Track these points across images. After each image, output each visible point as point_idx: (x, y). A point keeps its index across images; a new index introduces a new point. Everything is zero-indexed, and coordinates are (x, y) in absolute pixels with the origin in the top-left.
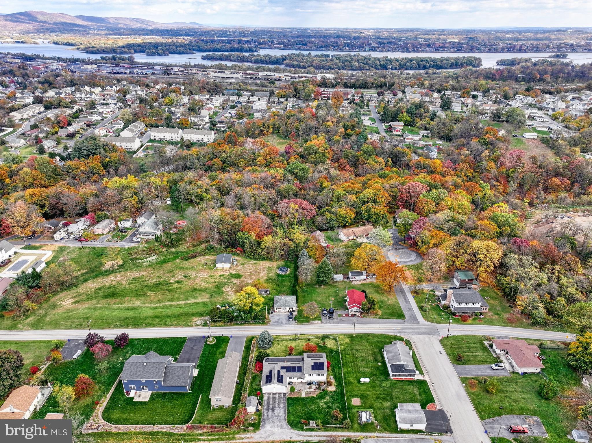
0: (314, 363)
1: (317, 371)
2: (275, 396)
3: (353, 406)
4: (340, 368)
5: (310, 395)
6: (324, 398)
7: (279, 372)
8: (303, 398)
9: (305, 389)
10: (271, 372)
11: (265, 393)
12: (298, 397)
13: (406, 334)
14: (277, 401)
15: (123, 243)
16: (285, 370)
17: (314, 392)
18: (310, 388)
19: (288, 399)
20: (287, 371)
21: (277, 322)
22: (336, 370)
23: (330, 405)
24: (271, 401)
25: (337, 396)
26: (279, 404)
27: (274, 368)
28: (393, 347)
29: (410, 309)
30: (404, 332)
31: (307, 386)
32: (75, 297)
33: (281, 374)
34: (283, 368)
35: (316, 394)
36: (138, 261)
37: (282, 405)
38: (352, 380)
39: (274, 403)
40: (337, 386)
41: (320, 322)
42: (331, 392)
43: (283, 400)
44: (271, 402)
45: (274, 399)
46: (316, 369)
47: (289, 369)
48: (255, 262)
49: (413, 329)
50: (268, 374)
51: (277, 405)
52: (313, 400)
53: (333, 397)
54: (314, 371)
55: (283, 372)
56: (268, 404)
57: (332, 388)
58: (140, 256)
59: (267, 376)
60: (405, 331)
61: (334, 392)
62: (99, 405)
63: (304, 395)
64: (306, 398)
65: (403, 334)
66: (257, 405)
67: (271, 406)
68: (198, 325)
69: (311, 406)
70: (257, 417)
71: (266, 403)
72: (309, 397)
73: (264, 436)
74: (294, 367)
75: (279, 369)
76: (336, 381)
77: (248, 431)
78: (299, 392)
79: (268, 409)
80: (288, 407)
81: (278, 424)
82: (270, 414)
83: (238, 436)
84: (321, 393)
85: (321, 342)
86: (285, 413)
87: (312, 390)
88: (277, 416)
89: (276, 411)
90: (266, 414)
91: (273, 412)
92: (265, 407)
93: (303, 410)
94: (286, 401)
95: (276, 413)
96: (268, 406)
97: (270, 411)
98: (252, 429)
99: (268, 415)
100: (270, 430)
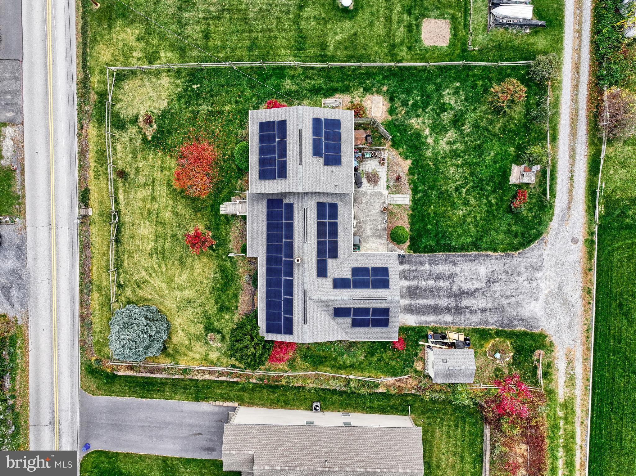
0: (316, 153)
3: (452, 45)
4: (280, 72)
5: (405, 180)
6: (418, 135)
7: (340, 284)
8: (415, 201)
9: (379, 194)
10: (339, 312)
12: (412, 217)
14: (423, 284)
16: (331, 263)
17: (392, 165)
18: (375, 178)
19: (415, 247)
20: (334, 254)
22: (288, 85)
23: (447, 117)
24: (422, 302)
25: (409, 92)
26: (438, 278)
27: (325, 303)
31: (367, 187)
33: (347, 274)
34: (322, 272)
35: (400, 160)
37: (443, 268)
38: (339, 37)
39: (433, 292)
40: (367, 90)
42: (392, 111)
43: (422, 263)
44: (430, 302)
47: (328, 249)
50: (348, 321)
51: (442, 284)
52: (426, 169)
53: (415, 106)
54: (343, 159)
55: (338, 268)
56: (435, 310)
59: (356, 324)
61: (391, 99)
63: (405, 199)
64: (415, 191)
66: (446, 344)
67: (443, 302)
69: (447, 178)
70: (489, 345)
71: (430, 319)
72: (412, 182)
73: (565, 320)
74: (321, 228)
75: (328, 282)
76: (345, 90)
77: (549, 366)
78: (391, 214)
79: (458, 310)
80: (449, 248)
81: (521, 279)
82: (479, 303)
83: (561, 393)
84: (395, 145)
85: (133, 130)
86: (477, 258)
87: (382, 173)
88: (490, 282)
89: (466, 286)
90: (478, 317)
91: (470, 293)
92: (448, 318)
93: (466, 203)
94: (425, 257)
95: (476, 285)
96: (446, 310)
97: (465, 302)
98: (539, 354)
99: (484, 310)
100: (547, 302)
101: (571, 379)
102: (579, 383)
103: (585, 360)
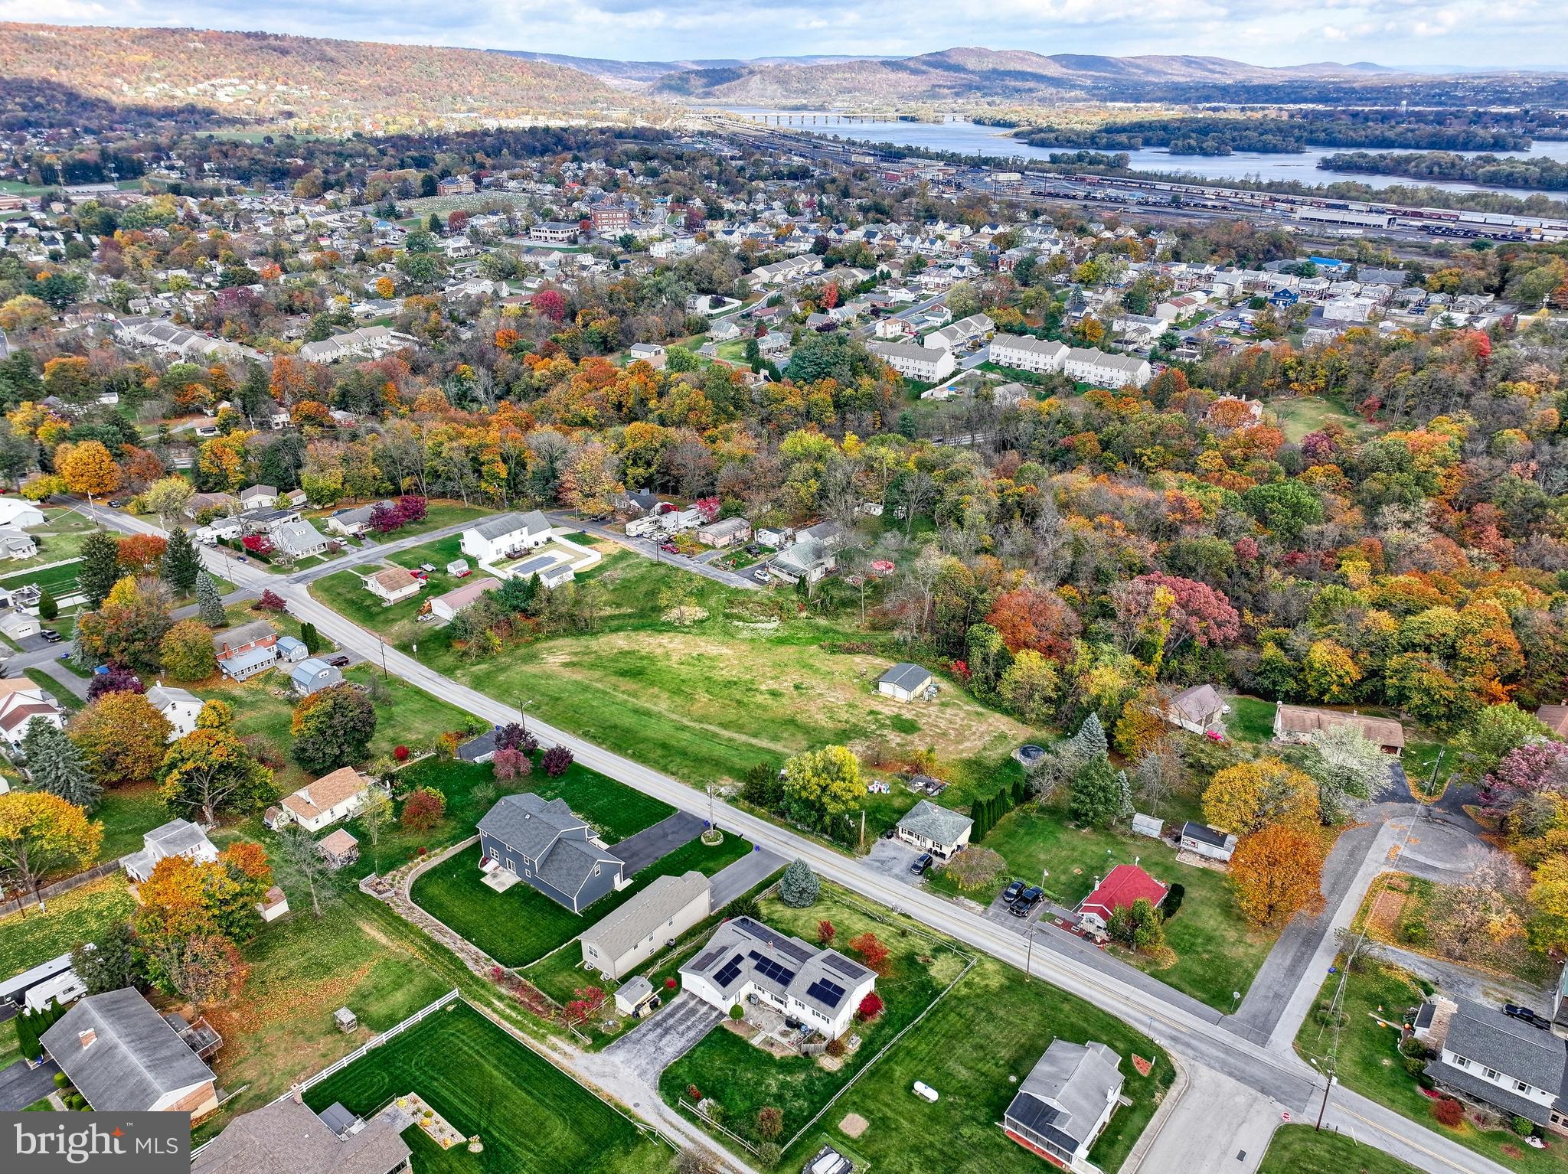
0: (824, 981)
1: (816, 1001)
2: (699, 1007)
3: (835, 1128)
4: (899, 1031)
5: (768, 1049)
6: (790, 1073)
7: (739, 959)
8: (749, 1045)
9: (772, 1031)
10: (724, 949)
11: (686, 991)
12: (741, 1038)
13: (1190, 1052)
14: (693, 1019)
15: (734, 576)
16: (754, 963)
17: (784, 1048)
18: (784, 1034)
19: (718, 1029)
20: (758, 968)
21: (883, 862)
22: (888, 1031)
23: (789, 1095)
24: (682, 1012)
25: (823, 1084)
26: (689, 1028)
27: (734, 946)
28: (1072, 1055)
29: (1280, 999)
30: (1188, 1045)
31: (782, 1027)
32: (575, 654)
33: (740, 965)
34: (754, 955)
35: (783, 1054)
36: (736, 623)
37: (692, 1034)
38: (898, 1074)
39: (681, 1021)
40: (846, 1064)
41: (981, 908)
42: (821, 1070)
43: (706, 1026)
44: (678, 1016)
45: (693, 1012)
46: (817, 997)
47: (764, 966)
48: (980, 710)
49: (1228, 1050)
50: (714, 952)
51: (684, 1027)
52: (764, 1063)
53: (812, 1083)
54: (809, 997)
55: (747, 965)
56: (671, 1015)
57: (831, 1064)
58: (746, 614)
59: (709, 954)
60: (1194, 1042)
61: (828, 1074)
62: (424, 856)
63: (756, 1042)
64: (755, 1050)
65: (1180, 1047)
67: (671, 1022)
68: (719, 795)
69: (746, 1070)
70: (621, 1025)
71: (668, 1009)
72: (763, 1051)
73: (594, 1068)
74: (779, 967)
75: (745, 954)
76: (857, 1055)
77: (577, 1042)
78: (753, 1029)
79: (658, 1025)
80: (701, 1044)
81: (644, 1063)
82: (651, 1036)
83: (553, 1039)
84: (797, 1057)
85: (928, 953)
86: (680, 1052)
87: (784, 1041)
88: (658, 1049)
89: (668, 1037)
90: (644, 1030)
91: (662, 1036)
92: (658, 1018)
93: (721, 1069)
94: (708, 1030)
95: (664, 1041)
96: (665, 1020)
97: (659, 1030)
98: (589, 1041)
99: (644, 1035)
100: (615, 1066)
101: (554, 1048)
102: (548, 1051)
103: (557, 1063)
